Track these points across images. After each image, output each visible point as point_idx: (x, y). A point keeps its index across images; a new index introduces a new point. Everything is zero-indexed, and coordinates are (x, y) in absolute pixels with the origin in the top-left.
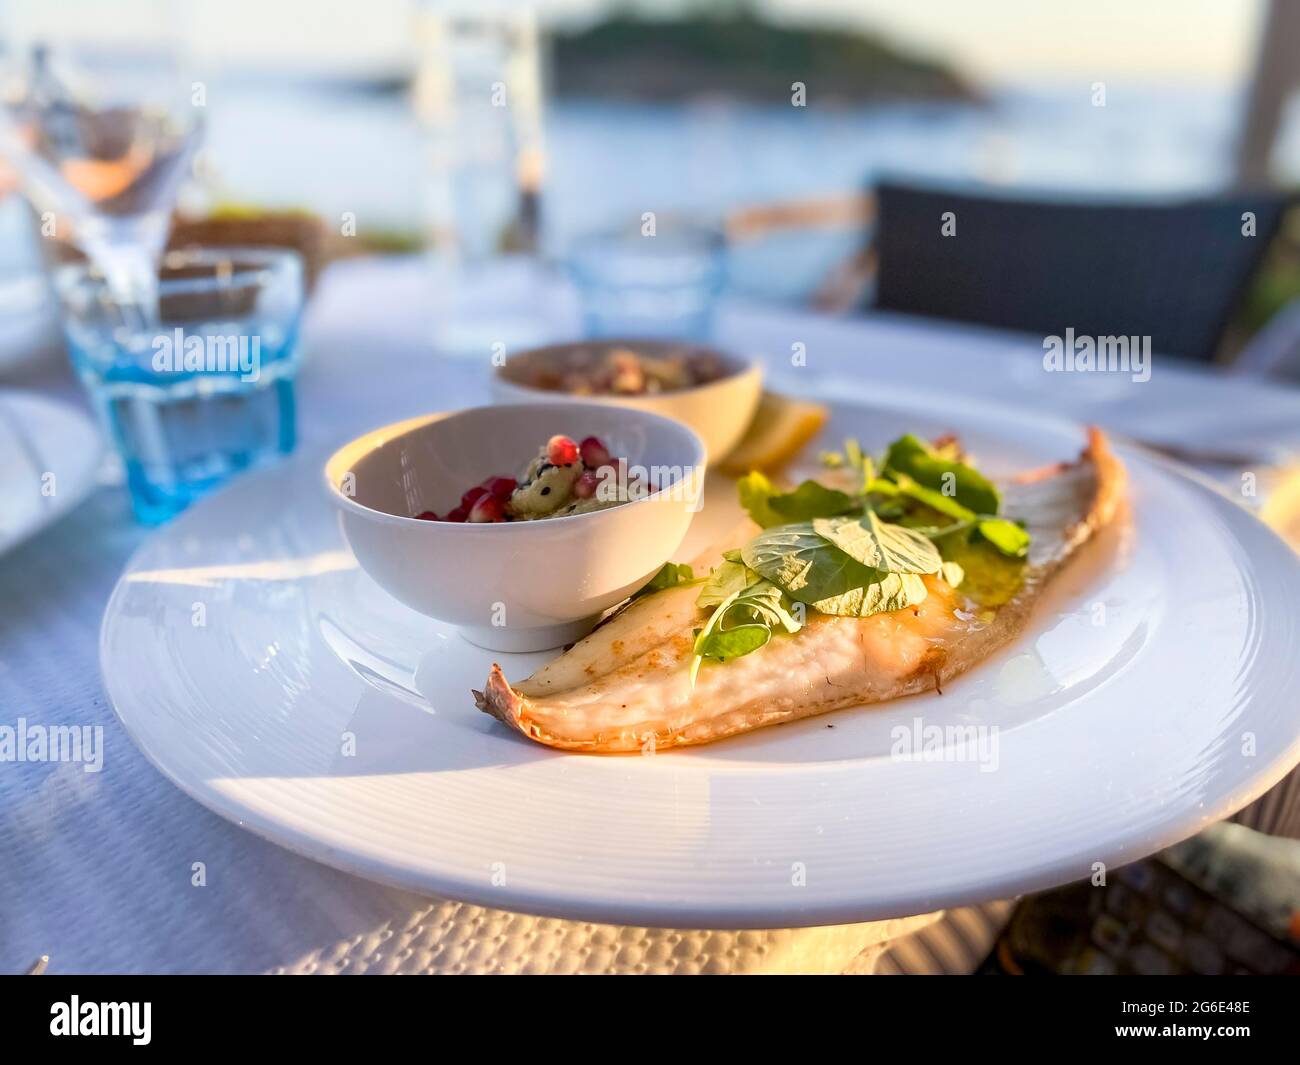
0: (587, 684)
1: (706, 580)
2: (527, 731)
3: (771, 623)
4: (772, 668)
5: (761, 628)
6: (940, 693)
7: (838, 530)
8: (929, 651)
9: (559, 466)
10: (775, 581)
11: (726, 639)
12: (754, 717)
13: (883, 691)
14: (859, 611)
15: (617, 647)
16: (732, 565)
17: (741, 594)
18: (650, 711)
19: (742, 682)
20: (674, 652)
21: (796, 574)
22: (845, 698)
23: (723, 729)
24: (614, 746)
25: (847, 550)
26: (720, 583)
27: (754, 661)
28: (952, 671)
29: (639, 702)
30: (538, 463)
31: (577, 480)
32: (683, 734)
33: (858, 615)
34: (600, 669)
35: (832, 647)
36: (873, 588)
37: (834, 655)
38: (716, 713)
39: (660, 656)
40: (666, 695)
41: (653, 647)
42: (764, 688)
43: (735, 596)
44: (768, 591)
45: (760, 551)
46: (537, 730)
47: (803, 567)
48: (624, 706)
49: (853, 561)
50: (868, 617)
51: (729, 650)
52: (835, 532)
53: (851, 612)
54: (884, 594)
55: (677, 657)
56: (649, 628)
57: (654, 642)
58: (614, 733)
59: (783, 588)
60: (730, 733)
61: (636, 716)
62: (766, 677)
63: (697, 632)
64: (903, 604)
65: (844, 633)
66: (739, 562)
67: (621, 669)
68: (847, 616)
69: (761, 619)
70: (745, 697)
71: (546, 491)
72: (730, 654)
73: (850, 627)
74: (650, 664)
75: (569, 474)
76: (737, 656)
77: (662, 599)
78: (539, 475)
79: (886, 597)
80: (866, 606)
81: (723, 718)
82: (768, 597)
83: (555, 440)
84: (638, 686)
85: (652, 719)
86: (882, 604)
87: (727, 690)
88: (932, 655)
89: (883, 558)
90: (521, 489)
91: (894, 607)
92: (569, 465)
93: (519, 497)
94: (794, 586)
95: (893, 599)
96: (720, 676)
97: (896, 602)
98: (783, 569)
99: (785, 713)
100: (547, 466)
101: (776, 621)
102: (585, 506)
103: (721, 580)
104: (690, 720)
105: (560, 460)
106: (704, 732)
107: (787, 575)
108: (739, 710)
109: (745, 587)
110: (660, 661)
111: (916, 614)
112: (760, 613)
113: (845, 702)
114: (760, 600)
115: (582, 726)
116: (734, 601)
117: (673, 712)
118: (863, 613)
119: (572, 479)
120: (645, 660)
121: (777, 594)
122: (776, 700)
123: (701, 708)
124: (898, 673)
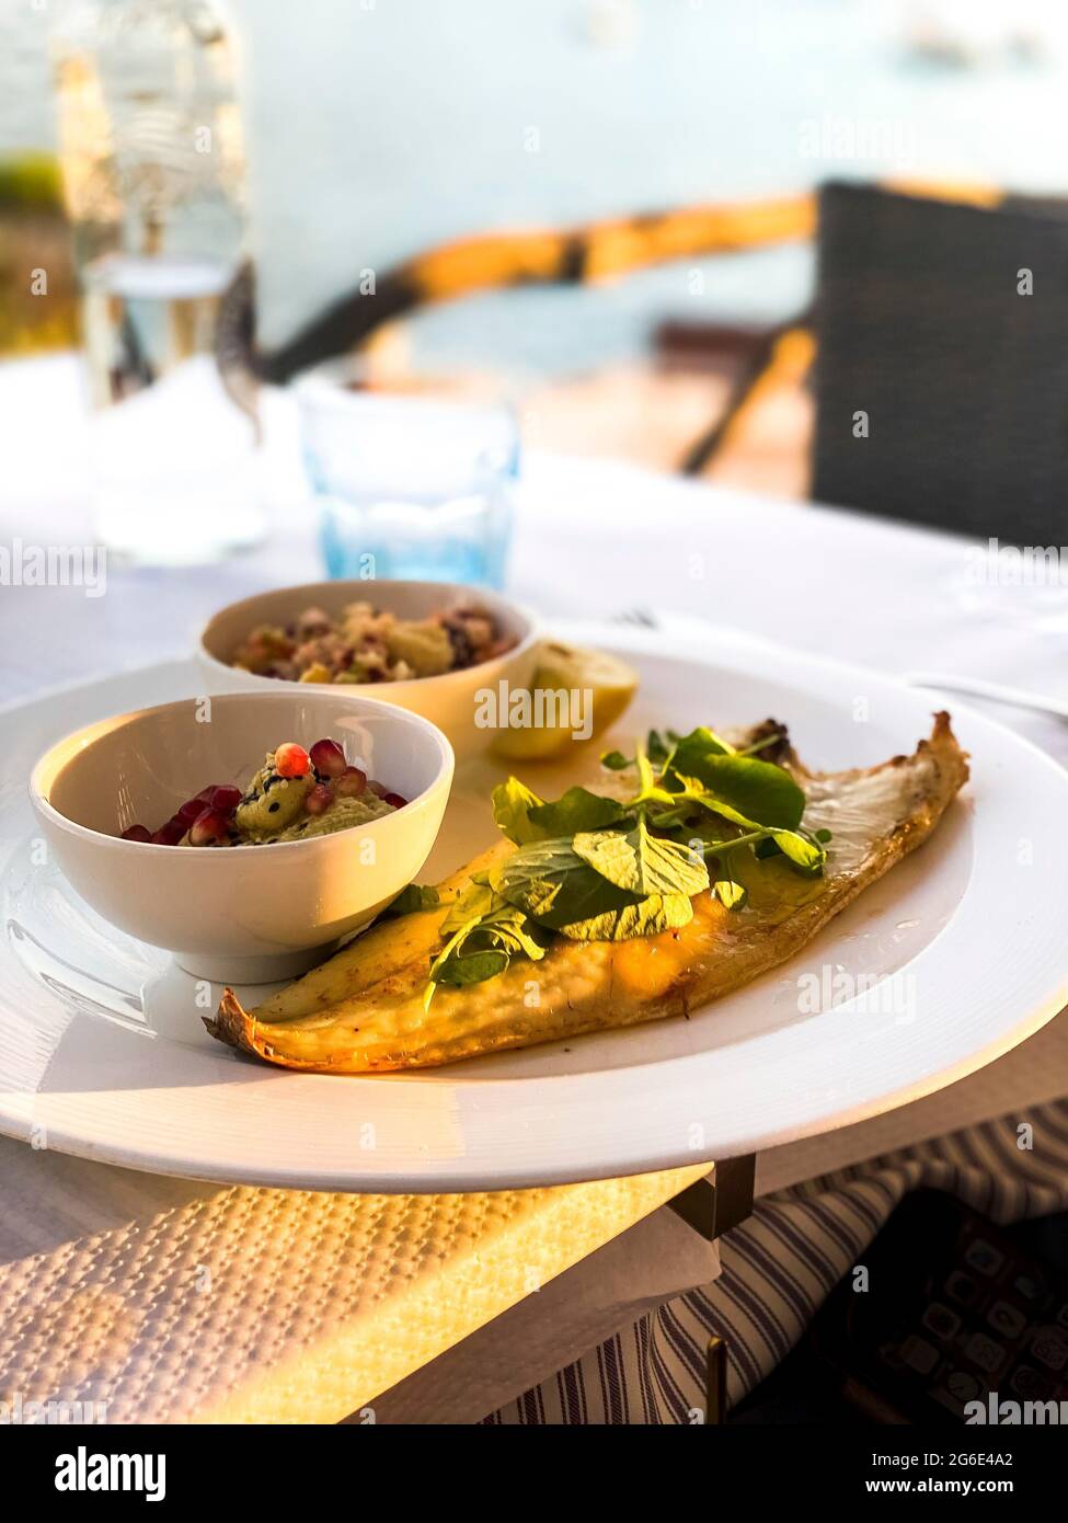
0: (318, 1011)
1: (452, 904)
2: (261, 1052)
3: (512, 949)
4: (512, 993)
5: (499, 954)
6: (688, 1017)
7: (599, 846)
8: (681, 975)
9: (288, 779)
10: (521, 906)
11: (462, 966)
12: (487, 1041)
13: (627, 1016)
14: (612, 935)
15: (352, 975)
16: (479, 888)
17: (483, 919)
18: (383, 1035)
19: (478, 1007)
20: (411, 979)
21: (543, 897)
22: (586, 1022)
23: (456, 1052)
24: (346, 1066)
25: (602, 870)
26: (464, 908)
27: (493, 987)
28: (704, 996)
29: (370, 1026)
30: (266, 775)
31: (309, 793)
32: (416, 1057)
33: (612, 939)
34: (333, 996)
35: (578, 971)
36: (629, 911)
37: (579, 979)
38: (450, 1037)
39: (395, 983)
40: (399, 1020)
41: (389, 974)
42: (500, 1013)
43: (477, 921)
44: (511, 916)
45: (511, 873)
46: (271, 1051)
47: (551, 890)
48: (357, 1030)
49: (607, 883)
50: (623, 941)
51: (466, 976)
52: (596, 849)
53: (603, 936)
54: (641, 917)
55: (414, 983)
56: (387, 955)
57: (391, 969)
58: (346, 1054)
59: (529, 913)
60: (462, 1055)
61: (369, 1039)
62: (502, 1002)
63: (433, 959)
64: (663, 926)
65: (592, 957)
66: (486, 885)
67: (355, 996)
68: (598, 940)
69: (501, 945)
70: (481, 1022)
71: (274, 807)
72: (467, 981)
73: (601, 951)
74: (385, 990)
75: (300, 788)
76: (475, 982)
77: (403, 925)
78: (267, 789)
79: (643, 920)
80: (619, 931)
81: (458, 1042)
82: (512, 924)
83: (284, 748)
84: (372, 1012)
85: (384, 1041)
86: (639, 928)
87: (463, 1015)
88: (683, 979)
89: (641, 879)
90: (247, 803)
91: (655, 931)
92: (299, 778)
93: (244, 812)
94: (540, 910)
95: (651, 922)
96: (455, 1001)
97: (655, 925)
98: (529, 892)
99: (519, 1037)
100: (274, 779)
101: (516, 947)
102: (317, 824)
103: (465, 905)
104: (424, 1044)
105: (288, 773)
106: (437, 1054)
107: (532, 899)
108: (475, 1034)
109: (488, 912)
110: (396, 988)
111: (675, 936)
112: (501, 940)
113: (586, 1027)
114: (503, 926)
115: (316, 1048)
116: (475, 927)
117: (406, 1035)
118: (617, 936)
119: (302, 794)
120: (380, 987)
121: (521, 918)
122: (513, 1025)
123: (434, 1031)
124: (642, 997)
